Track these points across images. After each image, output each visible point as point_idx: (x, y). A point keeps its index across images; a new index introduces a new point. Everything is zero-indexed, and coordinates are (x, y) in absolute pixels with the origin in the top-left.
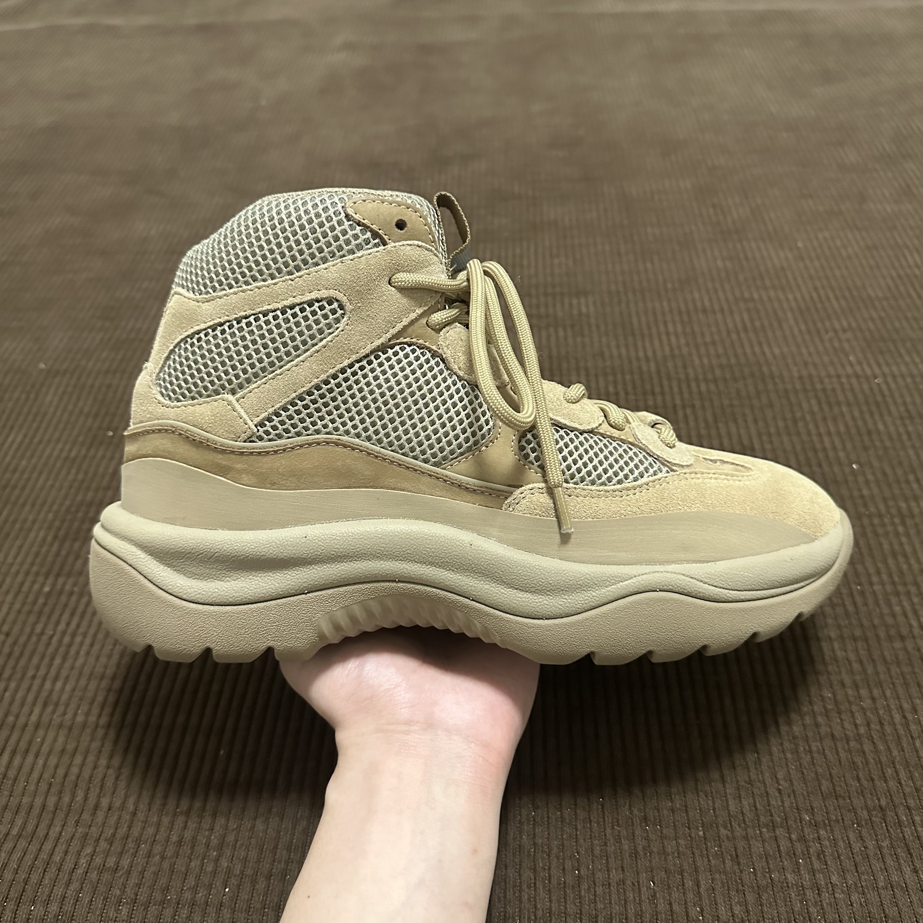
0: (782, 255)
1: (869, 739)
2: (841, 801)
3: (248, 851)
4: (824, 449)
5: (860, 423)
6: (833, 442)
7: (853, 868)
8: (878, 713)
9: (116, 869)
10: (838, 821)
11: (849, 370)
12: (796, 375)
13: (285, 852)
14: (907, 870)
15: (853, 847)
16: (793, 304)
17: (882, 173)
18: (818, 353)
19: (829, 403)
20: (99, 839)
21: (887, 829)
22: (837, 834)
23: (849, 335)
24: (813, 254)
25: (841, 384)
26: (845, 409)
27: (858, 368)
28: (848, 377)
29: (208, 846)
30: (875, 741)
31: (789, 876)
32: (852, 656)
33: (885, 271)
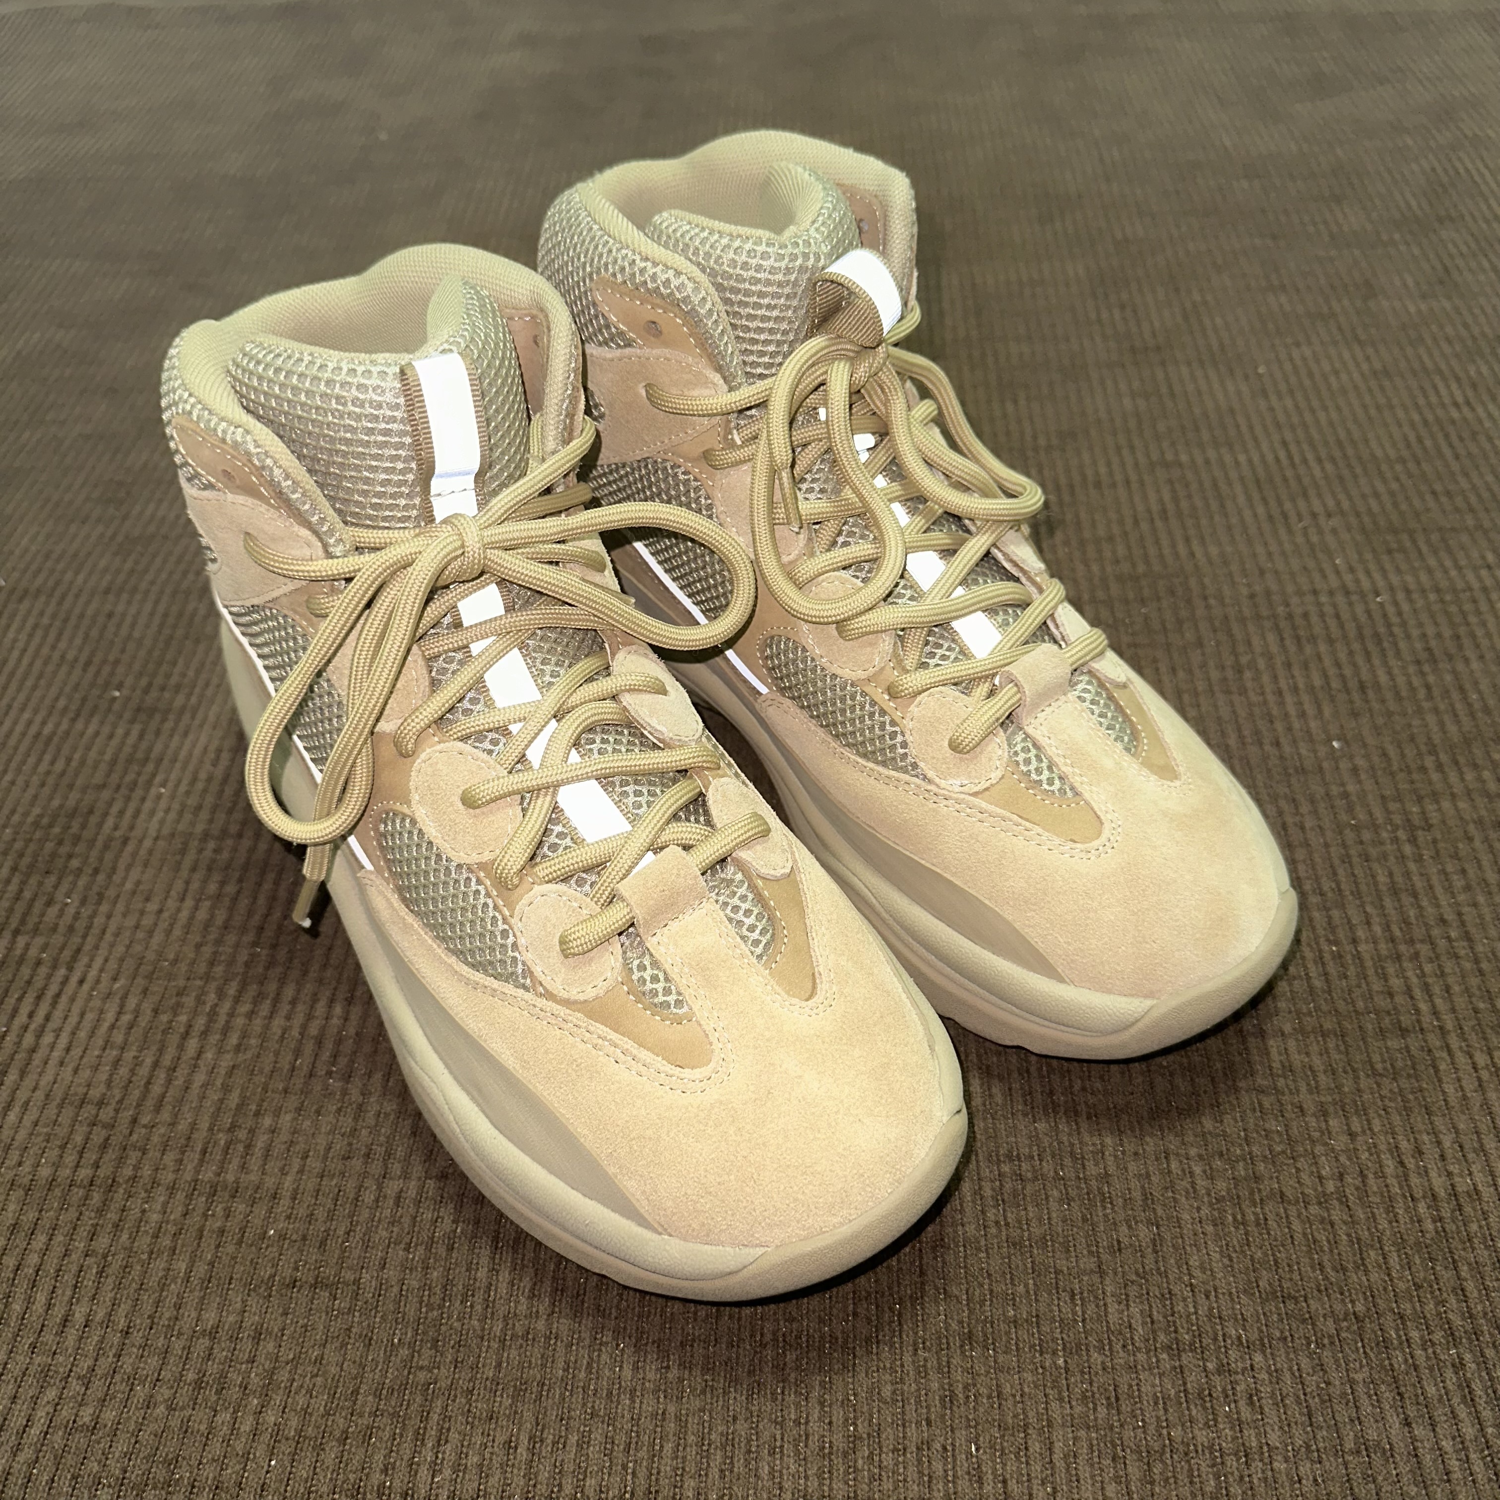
0: (1231, 388)
1: (1341, 1203)
2: (1291, 1305)
3: (311, 1397)
4: (1286, 716)
5: (1348, 671)
6: (1299, 705)
7: (1305, 1419)
8: (1358, 1158)
10: (1285, 1339)
11: (1334, 582)
12: (1245, 591)
14: (1395, 1422)
15: (1306, 1383)
16: (1246, 471)
17: (1403, 248)
18: (1283, 553)
19: (1298, 638)
20: (69, 1376)
21: (1365, 1352)
22: (1281, 1361)
23: (1335, 522)
24: (1283, 387)
25: (1319, 604)
26: (1323, 648)
27: (1348, 578)
28: (1331, 593)
29: (244, 1388)
30: (1350, 1204)
31: (1198, 1433)
32: (1318, 1063)
33: (1401, 414)
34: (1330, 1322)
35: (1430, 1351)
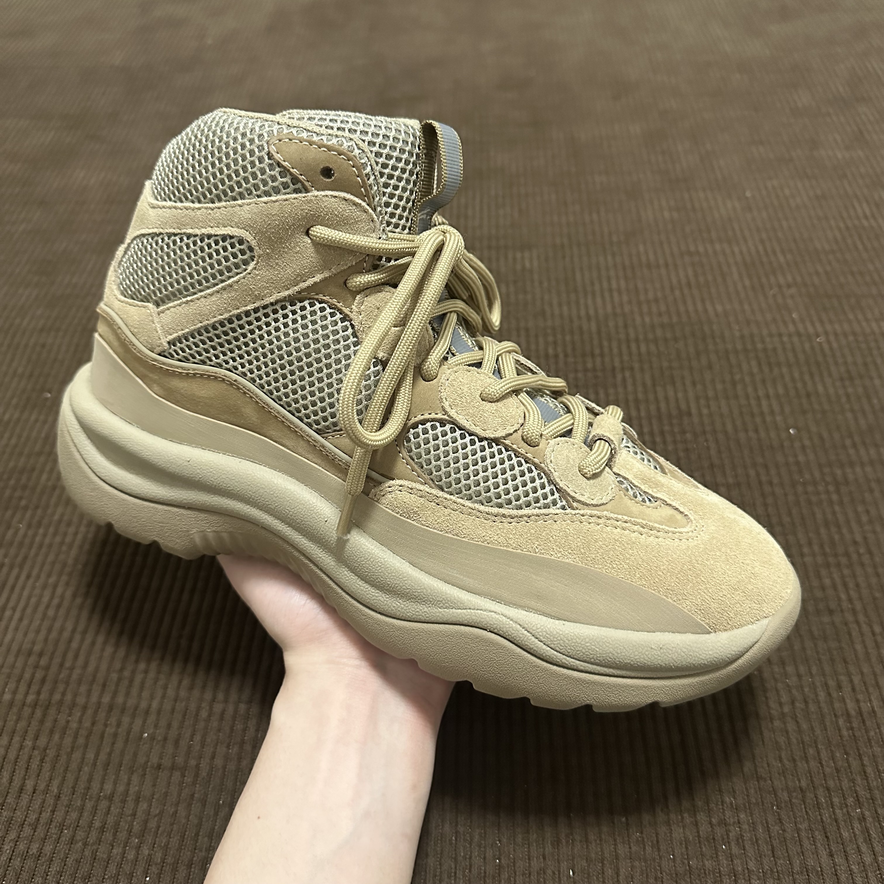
0: (729, 204)
1: (792, 718)
2: (762, 783)
3: (170, 838)
4: (762, 414)
5: (799, 385)
6: (770, 406)
7: (770, 852)
8: (803, 691)
9: (39, 856)
10: (758, 804)
11: (791, 328)
12: (737, 334)
13: (206, 839)
14: (824, 854)
15: (771, 831)
16: (739, 257)
17: (835, 118)
18: (761, 309)
19: (769, 364)
20: (24, 824)
21: (806, 811)
22: (757, 817)
23: (793, 290)
24: (761, 204)
25: (782, 343)
26: (785, 370)
27: (800, 326)
28: (790, 336)
29: (130, 831)
30: (798, 720)
31: (706, 863)
33: (833, 223)
34: (785, 794)
35: (845, 810)
